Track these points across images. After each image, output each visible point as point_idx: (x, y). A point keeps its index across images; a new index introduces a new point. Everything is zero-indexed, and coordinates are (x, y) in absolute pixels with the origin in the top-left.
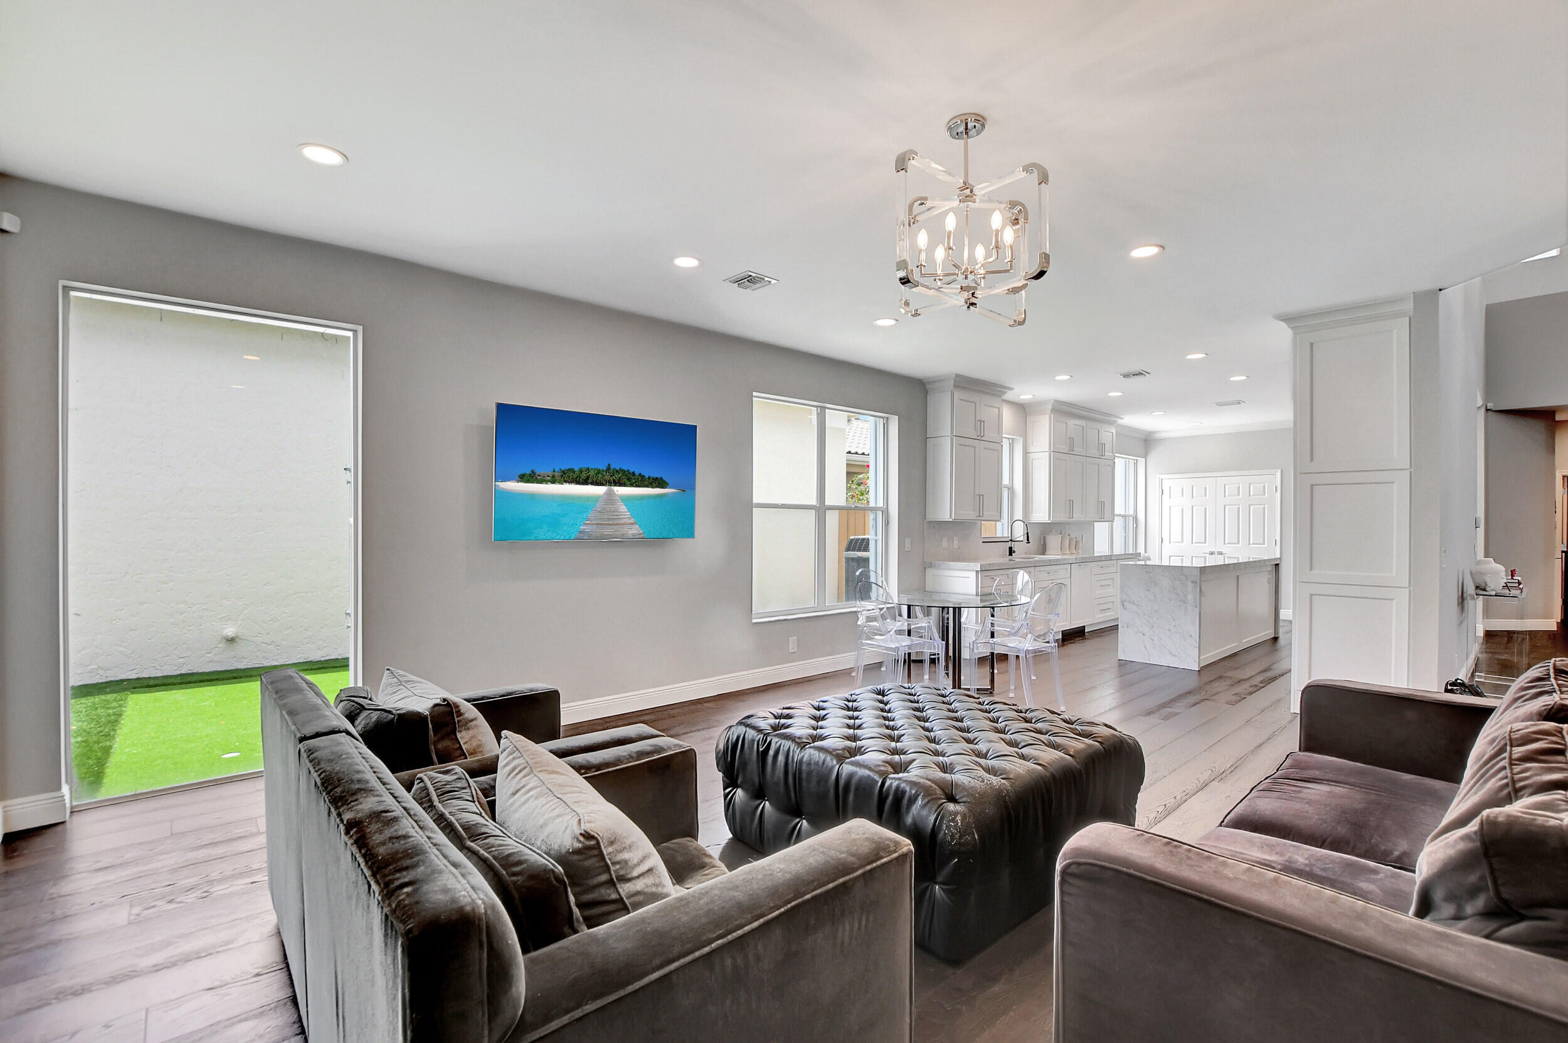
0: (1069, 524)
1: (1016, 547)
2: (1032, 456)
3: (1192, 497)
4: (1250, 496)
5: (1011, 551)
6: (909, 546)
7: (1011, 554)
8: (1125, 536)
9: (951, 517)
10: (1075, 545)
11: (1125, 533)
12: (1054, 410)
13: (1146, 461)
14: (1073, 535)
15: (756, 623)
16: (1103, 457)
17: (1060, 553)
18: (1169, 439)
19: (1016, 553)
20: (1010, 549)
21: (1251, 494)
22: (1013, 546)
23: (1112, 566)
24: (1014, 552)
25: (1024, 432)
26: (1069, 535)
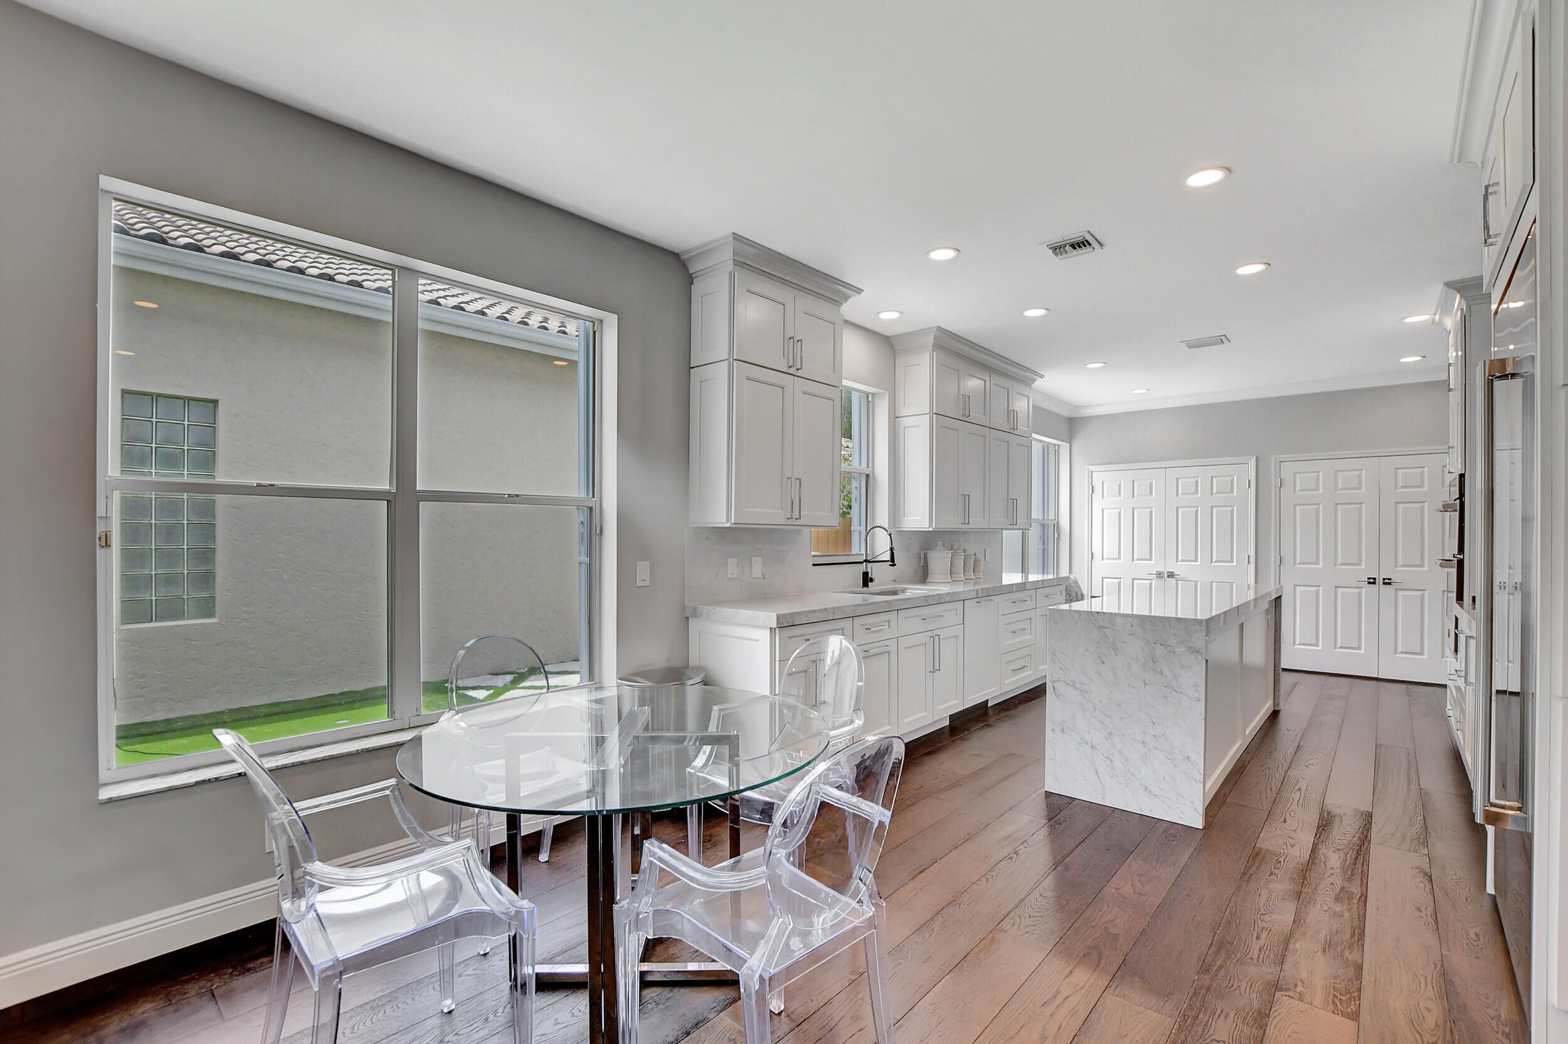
0: (965, 533)
1: (875, 571)
2: (905, 422)
3: (1133, 497)
4: (1212, 494)
5: (866, 580)
6: (647, 577)
7: (865, 584)
8: (1044, 550)
9: (728, 519)
10: (974, 565)
11: (1044, 544)
12: (938, 346)
13: (1070, 446)
14: (970, 552)
15: (110, 801)
16: (1015, 432)
17: (950, 580)
18: (1096, 417)
19: (874, 583)
20: (865, 574)
21: (1214, 491)
22: (869, 570)
23: (1029, 599)
24: (872, 580)
25: (891, 384)
26: (964, 551)
